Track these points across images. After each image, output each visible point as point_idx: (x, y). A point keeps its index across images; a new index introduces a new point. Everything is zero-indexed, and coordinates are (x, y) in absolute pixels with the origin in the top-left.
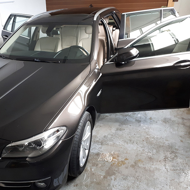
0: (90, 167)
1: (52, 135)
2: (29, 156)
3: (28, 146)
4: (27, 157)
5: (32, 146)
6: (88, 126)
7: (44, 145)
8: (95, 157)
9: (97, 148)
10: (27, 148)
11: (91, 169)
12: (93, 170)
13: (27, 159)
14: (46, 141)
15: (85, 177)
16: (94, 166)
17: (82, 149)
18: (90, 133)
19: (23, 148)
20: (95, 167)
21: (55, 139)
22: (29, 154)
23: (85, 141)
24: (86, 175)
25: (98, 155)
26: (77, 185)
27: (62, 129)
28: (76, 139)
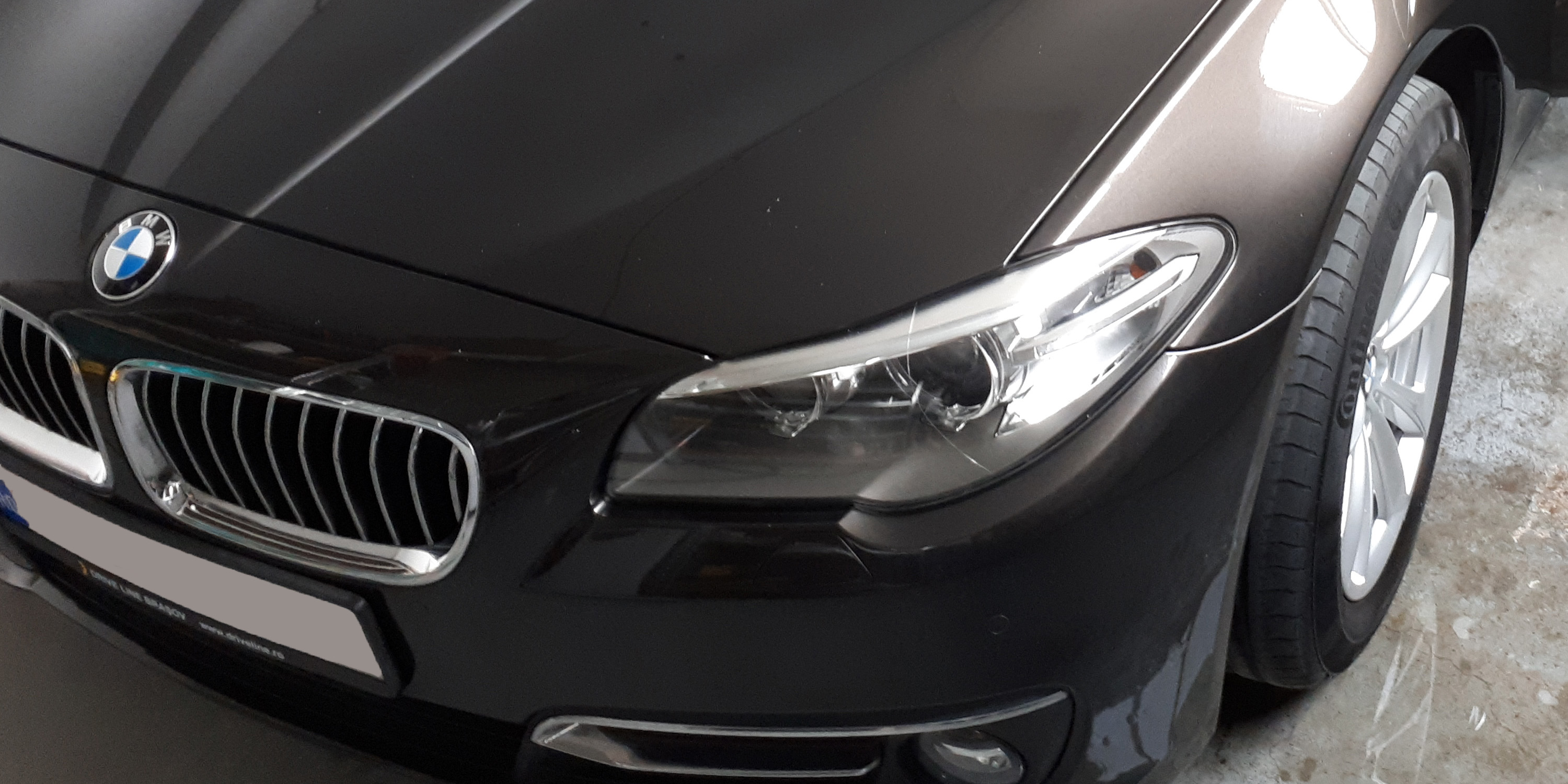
0: (1439, 598)
1: (1092, 305)
2: (873, 492)
3: (858, 396)
4: (844, 506)
5: (899, 397)
6: (1432, 218)
7: (1012, 390)
8: (1483, 507)
9: (1508, 421)
10: (854, 419)
11: (1445, 619)
12: (1464, 635)
13: (850, 522)
14: (1025, 356)
15: (1386, 692)
16: (1478, 590)
17: (1368, 430)
18: (1442, 284)
19: (815, 416)
20: (1478, 601)
21: (1118, 339)
22: (872, 471)
23: (1393, 356)
24: (1393, 669)
25: (1510, 487)
26: (1310, 764)
27: (1182, 250)
28: (1308, 341)
